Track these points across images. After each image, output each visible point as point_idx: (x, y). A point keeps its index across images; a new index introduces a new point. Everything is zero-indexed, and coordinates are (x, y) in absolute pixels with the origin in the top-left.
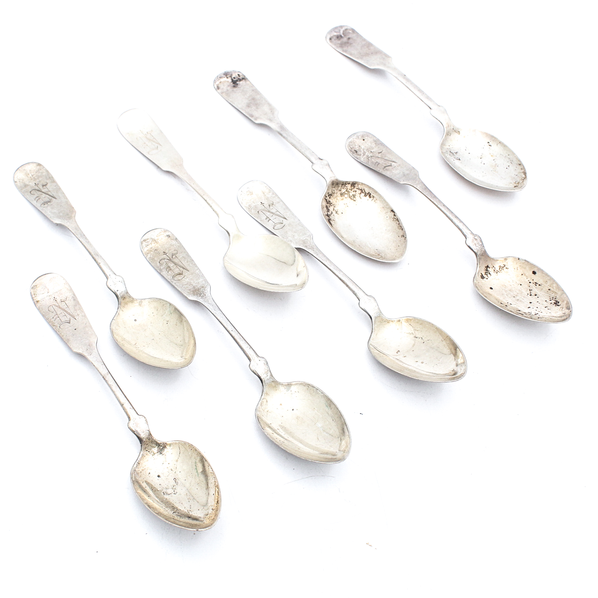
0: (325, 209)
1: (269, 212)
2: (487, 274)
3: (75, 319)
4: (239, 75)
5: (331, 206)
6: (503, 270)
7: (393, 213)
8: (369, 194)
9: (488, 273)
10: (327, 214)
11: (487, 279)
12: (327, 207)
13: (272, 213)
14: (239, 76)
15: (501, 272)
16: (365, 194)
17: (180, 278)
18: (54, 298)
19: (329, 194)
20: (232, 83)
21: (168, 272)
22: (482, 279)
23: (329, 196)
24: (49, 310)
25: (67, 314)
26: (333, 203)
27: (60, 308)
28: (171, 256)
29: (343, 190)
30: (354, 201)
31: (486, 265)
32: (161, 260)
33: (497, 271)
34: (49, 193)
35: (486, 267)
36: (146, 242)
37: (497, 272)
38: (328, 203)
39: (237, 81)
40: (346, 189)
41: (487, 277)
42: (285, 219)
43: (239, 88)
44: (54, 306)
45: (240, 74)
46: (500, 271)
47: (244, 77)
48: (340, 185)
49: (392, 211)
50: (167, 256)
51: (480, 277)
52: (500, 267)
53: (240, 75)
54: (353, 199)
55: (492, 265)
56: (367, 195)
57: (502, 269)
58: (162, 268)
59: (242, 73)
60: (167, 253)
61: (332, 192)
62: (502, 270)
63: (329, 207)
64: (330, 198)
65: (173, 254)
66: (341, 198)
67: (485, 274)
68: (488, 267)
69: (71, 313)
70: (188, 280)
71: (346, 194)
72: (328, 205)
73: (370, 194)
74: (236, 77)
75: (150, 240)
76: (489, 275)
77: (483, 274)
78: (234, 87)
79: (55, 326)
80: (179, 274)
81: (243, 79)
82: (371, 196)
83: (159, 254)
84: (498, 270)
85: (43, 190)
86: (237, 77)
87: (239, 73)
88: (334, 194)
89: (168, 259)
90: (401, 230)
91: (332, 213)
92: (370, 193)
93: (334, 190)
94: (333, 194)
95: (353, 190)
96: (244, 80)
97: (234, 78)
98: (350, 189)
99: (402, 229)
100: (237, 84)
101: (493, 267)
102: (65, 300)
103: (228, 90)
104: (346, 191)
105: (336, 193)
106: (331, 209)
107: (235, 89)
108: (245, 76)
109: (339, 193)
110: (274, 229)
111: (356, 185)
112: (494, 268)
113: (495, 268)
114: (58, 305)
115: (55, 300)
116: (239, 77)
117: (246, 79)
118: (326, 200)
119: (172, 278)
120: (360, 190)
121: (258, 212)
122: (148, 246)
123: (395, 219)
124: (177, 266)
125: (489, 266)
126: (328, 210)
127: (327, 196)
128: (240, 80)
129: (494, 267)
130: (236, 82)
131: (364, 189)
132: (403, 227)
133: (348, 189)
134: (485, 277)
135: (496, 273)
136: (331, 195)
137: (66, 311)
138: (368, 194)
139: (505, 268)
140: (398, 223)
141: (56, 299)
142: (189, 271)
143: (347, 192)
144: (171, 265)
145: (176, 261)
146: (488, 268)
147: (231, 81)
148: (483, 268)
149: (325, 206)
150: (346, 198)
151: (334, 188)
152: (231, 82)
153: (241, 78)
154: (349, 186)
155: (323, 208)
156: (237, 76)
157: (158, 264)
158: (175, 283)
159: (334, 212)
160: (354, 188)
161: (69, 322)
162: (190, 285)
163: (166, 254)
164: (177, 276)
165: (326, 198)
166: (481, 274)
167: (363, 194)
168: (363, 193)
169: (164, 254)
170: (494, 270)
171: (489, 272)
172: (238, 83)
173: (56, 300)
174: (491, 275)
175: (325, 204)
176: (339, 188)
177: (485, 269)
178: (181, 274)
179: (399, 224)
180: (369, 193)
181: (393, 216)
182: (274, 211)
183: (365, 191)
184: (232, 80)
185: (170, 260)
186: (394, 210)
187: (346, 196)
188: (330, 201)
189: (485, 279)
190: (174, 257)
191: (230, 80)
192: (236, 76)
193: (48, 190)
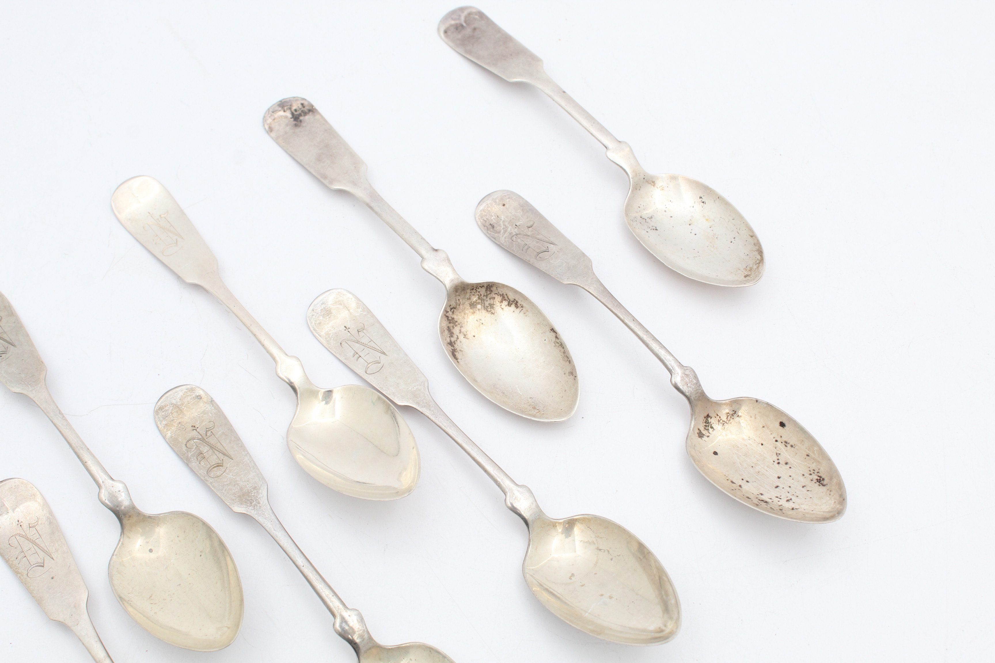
0: (446, 332)
2: (707, 428)
3: (52, 558)
4: (302, 104)
5: (456, 326)
6: (733, 419)
7: (554, 334)
8: (515, 302)
9: (710, 426)
10: (450, 341)
11: (708, 437)
12: (449, 329)
14: (304, 107)
15: (731, 423)
16: (509, 302)
17: (218, 473)
18: (18, 521)
19: (452, 307)
20: (292, 119)
21: (200, 463)
22: (700, 439)
23: (452, 310)
24: (9, 544)
25: (38, 550)
26: (459, 322)
27: (28, 539)
28: (205, 433)
29: (474, 299)
30: (493, 313)
31: (706, 415)
32: (188, 441)
33: (724, 421)
35: (705, 418)
36: (163, 412)
37: (723, 424)
38: (450, 323)
39: (300, 115)
40: (478, 295)
41: (708, 434)
42: (384, 353)
43: (303, 127)
44: (18, 537)
45: (306, 103)
46: (727, 422)
47: (310, 108)
48: (469, 291)
49: (553, 330)
50: (198, 432)
51: (697, 435)
52: (728, 415)
53: (304, 105)
54: (490, 311)
55: (715, 412)
56: (511, 304)
57: (731, 417)
58: (190, 455)
59: (308, 101)
60: (197, 428)
61: (456, 303)
62: (732, 420)
63: (452, 328)
64: (453, 312)
65: (207, 429)
66: (471, 311)
67: (705, 428)
68: (708, 416)
69: (46, 549)
70: (232, 475)
71: (479, 303)
72: (452, 325)
73: (517, 302)
74: (298, 109)
75: (169, 406)
76: (711, 430)
77: (702, 429)
78: (296, 125)
79: (20, 573)
80: (218, 466)
81: (310, 111)
82: (518, 304)
83: (185, 429)
84: (725, 420)
86: (300, 109)
87: (302, 102)
88: (459, 305)
89: (199, 439)
90: (568, 363)
91: (458, 338)
92: (517, 299)
93: (459, 300)
94: (458, 306)
95: (489, 296)
96: (311, 113)
97: (296, 110)
98: (484, 296)
99: (570, 362)
100: (301, 121)
101: (716, 416)
102: (36, 524)
103: (286, 133)
104: (479, 298)
105: (463, 304)
106: (456, 331)
107: (298, 130)
108: (312, 106)
109: (467, 303)
110: (366, 373)
111: (494, 289)
112: (718, 418)
113: (720, 417)
114: (24, 534)
115: (19, 525)
116: (303, 109)
117: (314, 110)
118: (447, 317)
119: (206, 473)
120: (501, 295)
121: (341, 344)
122: (167, 418)
123: (558, 343)
124: (214, 450)
125: (710, 415)
126: (451, 334)
127: (449, 310)
128: (305, 113)
129: (717, 415)
130: (298, 118)
131: (506, 294)
132: (570, 359)
133: (481, 295)
134: (704, 435)
135: (722, 425)
136: (454, 308)
137: (37, 545)
138: (513, 302)
139: (735, 415)
140: (563, 350)
141: (22, 524)
142: (232, 459)
143: (480, 301)
144: (205, 449)
145: (212, 441)
146: (709, 419)
147: (290, 116)
148: (701, 419)
149: (445, 328)
150: (479, 310)
151: (459, 295)
152: (291, 118)
153: (305, 109)
154: (483, 291)
155: (442, 332)
156: (300, 106)
157: (184, 448)
158: (211, 483)
159: (461, 337)
160: (490, 294)
161: (43, 565)
162: (235, 485)
163: (196, 430)
164: (213, 469)
165: (448, 314)
166: (699, 429)
167: (505, 303)
168: (505, 300)
169: (194, 430)
170: (719, 421)
171: (711, 425)
172: (301, 118)
173: (21, 526)
174: (714, 429)
175: (445, 324)
176: (468, 296)
177: (705, 421)
178: (220, 466)
179: (564, 353)
180: (515, 300)
181: (554, 339)
183: (508, 298)
184: (292, 114)
185: (202, 440)
186: (557, 328)
187: (479, 306)
188: (453, 319)
189: (705, 438)
190: (209, 433)
191: (288, 114)
192: (299, 107)
193: (3, 330)
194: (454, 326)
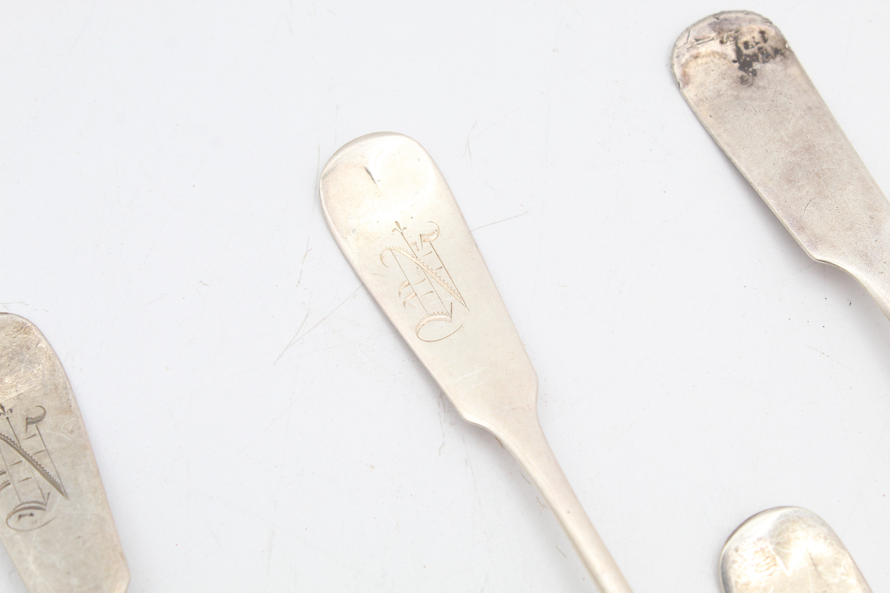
4: (762, 33)
14: (765, 40)
20: (737, 65)
34: (45, 462)
39: (754, 58)
43: (758, 88)
45: (771, 33)
47: (780, 46)
53: (766, 36)
59: (776, 28)
74: (751, 43)
78: (743, 81)
81: (777, 52)
85: (27, 445)
86: (757, 43)
87: (763, 28)
96: (778, 58)
97: (746, 45)
100: (754, 73)
103: (719, 95)
107: (746, 93)
108: (785, 42)
116: (762, 45)
117: (787, 53)
128: (767, 57)
130: (750, 65)
147: (733, 56)
152: (735, 62)
153: (768, 46)
156: (758, 37)
172: (756, 66)
184: (738, 51)
191: (729, 49)
192: (754, 38)
193: (45, 446)
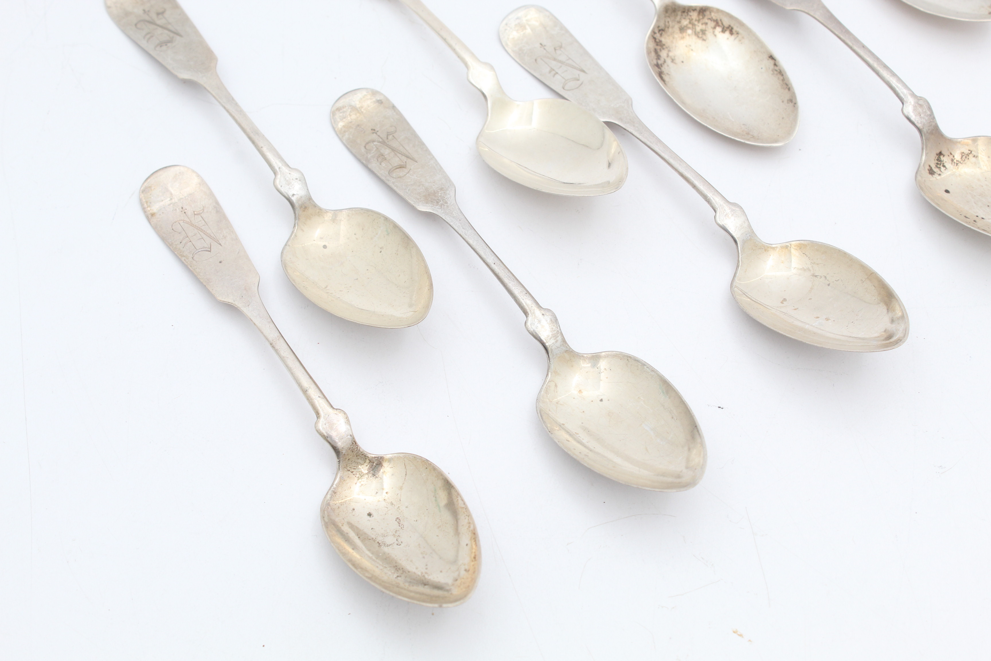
0: (653, 54)
1: (555, 59)
2: (939, 166)
3: (220, 244)
5: (663, 49)
6: (968, 159)
7: (772, 62)
8: (730, 28)
9: (942, 164)
10: (657, 63)
11: (940, 175)
12: (656, 51)
13: (561, 62)
15: (965, 163)
16: (723, 29)
17: (402, 174)
19: (660, 28)
21: (380, 164)
22: (930, 177)
23: (660, 32)
25: (205, 237)
26: (667, 45)
27: (192, 225)
28: (386, 136)
29: (685, 22)
30: (704, 40)
31: (938, 152)
32: (367, 143)
33: (958, 161)
35: (937, 155)
36: (341, 113)
37: (957, 164)
38: (657, 45)
40: (689, 19)
41: (939, 172)
42: (584, 72)
44: (181, 222)
46: (962, 161)
48: (679, 13)
49: (772, 57)
50: (379, 136)
51: (928, 173)
52: (963, 154)
54: (701, 37)
55: (948, 150)
56: (726, 31)
57: (966, 157)
58: (369, 156)
60: (377, 131)
61: (665, 25)
62: (966, 160)
63: (659, 51)
64: (661, 35)
65: (388, 132)
66: (681, 34)
67: (936, 166)
68: (940, 154)
69: (212, 235)
70: (416, 176)
71: (689, 28)
72: (658, 48)
73: (732, 28)
75: (347, 108)
76: (943, 169)
77: (933, 166)
80: (400, 168)
82: (734, 31)
83: (365, 132)
84: (960, 160)
88: (668, 28)
89: (379, 142)
90: (787, 90)
91: (665, 61)
92: (732, 26)
93: (668, 22)
94: (666, 29)
95: (702, 21)
98: (696, 20)
99: (789, 89)
101: (949, 154)
102: (201, 212)
104: (690, 23)
105: (673, 27)
106: (663, 54)
109: (677, 26)
110: (563, 89)
111: (707, 13)
112: (952, 156)
113: (954, 156)
114: (188, 220)
115: (183, 212)
118: (655, 39)
119: (388, 173)
120: (714, 21)
121: (536, 60)
122: (344, 120)
123: (777, 71)
124: (396, 152)
125: (943, 152)
126: (658, 56)
127: (657, 31)
129: (951, 154)
131: (721, 20)
132: (790, 86)
133: (692, 19)
134: (935, 173)
135: (955, 165)
136: (663, 30)
137: (203, 231)
138: (728, 28)
139: (971, 156)
140: (781, 78)
141: (186, 211)
142: (416, 162)
143: (690, 26)
144: (386, 152)
145: (394, 144)
146: (942, 157)
148: (933, 156)
149: (652, 50)
150: (689, 35)
151: (669, 17)
154: (694, 15)
155: (649, 53)
157: (362, 149)
158: (393, 183)
159: (669, 60)
160: (703, 18)
161: (209, 250)
162: (419, 186)
163: (376, 133)
164: (396, 170)
165: (655, 36)
166: (929, 167)
167: (719, 29)
168: (719, 26)
169: (373, 133)
170: (952, 160)
171: (944, 163)
174: (946, 168)
175: (652, 45)
176: (678, 18)
177: (937, 158)
178: (403, 167)
179: (783, 80)
180: (730, 26)
181: (772, 67)
182: (563, 58)
183: (722, 24)
185: (383, 143)
186: (776, 56)
187: (690, 31)
188: (661, 41)
189: (936, 176)
190: (390, 137)
193: (168, 21)
194: (662, 49)
